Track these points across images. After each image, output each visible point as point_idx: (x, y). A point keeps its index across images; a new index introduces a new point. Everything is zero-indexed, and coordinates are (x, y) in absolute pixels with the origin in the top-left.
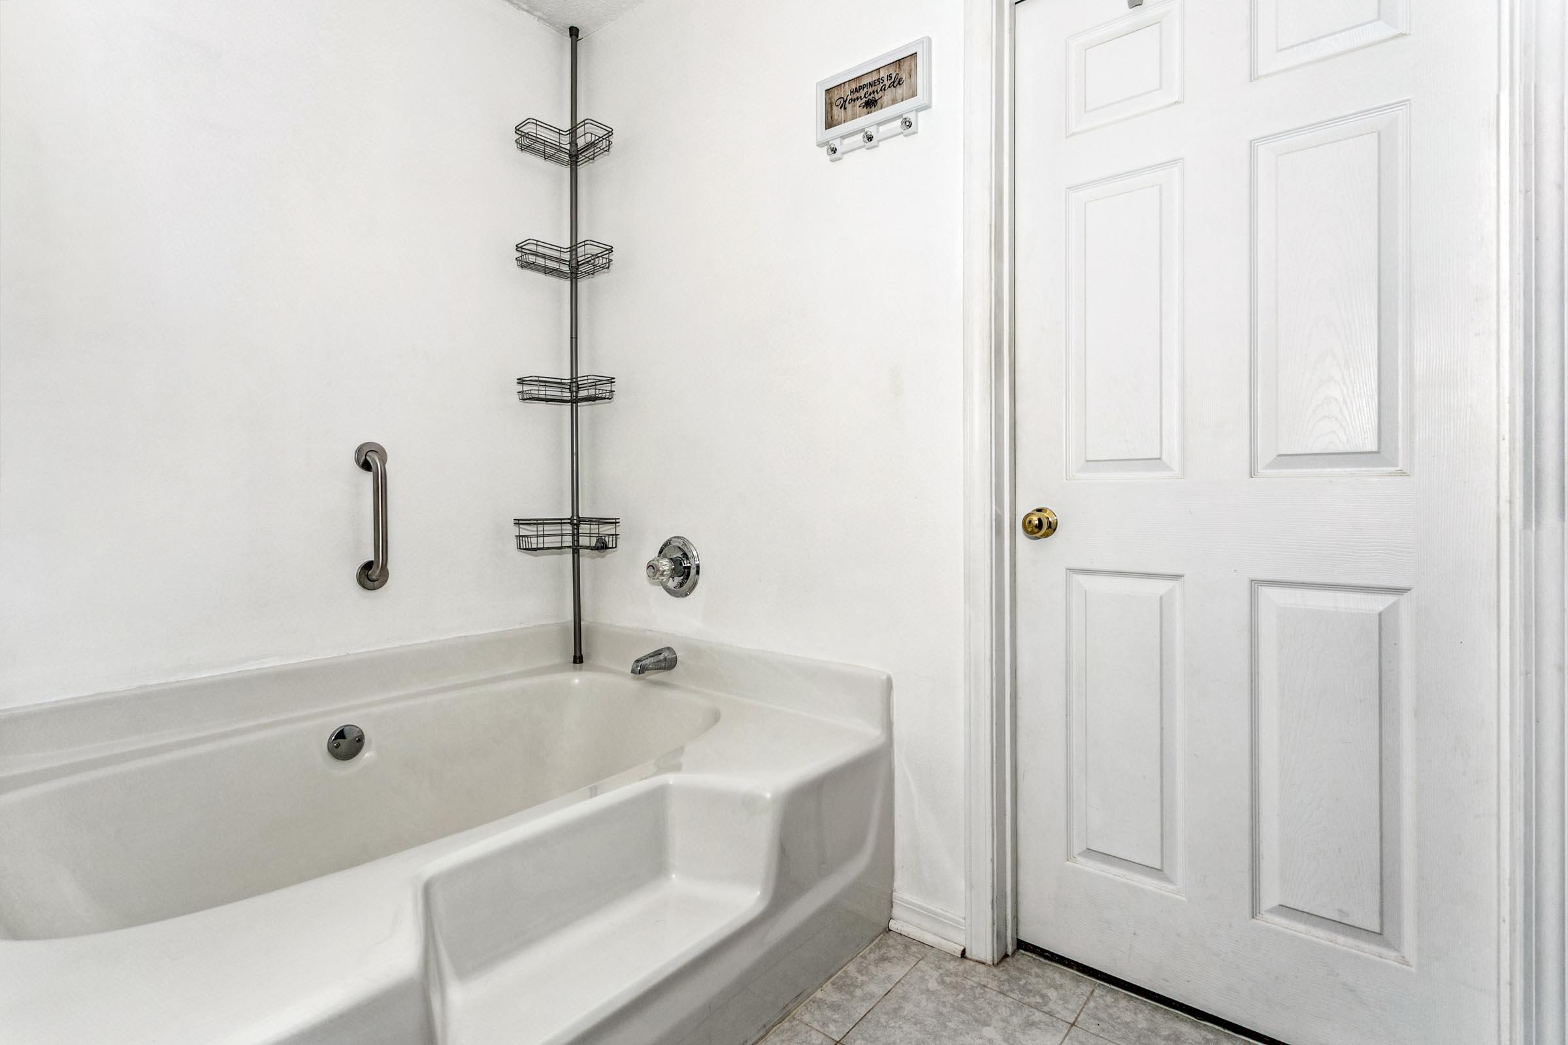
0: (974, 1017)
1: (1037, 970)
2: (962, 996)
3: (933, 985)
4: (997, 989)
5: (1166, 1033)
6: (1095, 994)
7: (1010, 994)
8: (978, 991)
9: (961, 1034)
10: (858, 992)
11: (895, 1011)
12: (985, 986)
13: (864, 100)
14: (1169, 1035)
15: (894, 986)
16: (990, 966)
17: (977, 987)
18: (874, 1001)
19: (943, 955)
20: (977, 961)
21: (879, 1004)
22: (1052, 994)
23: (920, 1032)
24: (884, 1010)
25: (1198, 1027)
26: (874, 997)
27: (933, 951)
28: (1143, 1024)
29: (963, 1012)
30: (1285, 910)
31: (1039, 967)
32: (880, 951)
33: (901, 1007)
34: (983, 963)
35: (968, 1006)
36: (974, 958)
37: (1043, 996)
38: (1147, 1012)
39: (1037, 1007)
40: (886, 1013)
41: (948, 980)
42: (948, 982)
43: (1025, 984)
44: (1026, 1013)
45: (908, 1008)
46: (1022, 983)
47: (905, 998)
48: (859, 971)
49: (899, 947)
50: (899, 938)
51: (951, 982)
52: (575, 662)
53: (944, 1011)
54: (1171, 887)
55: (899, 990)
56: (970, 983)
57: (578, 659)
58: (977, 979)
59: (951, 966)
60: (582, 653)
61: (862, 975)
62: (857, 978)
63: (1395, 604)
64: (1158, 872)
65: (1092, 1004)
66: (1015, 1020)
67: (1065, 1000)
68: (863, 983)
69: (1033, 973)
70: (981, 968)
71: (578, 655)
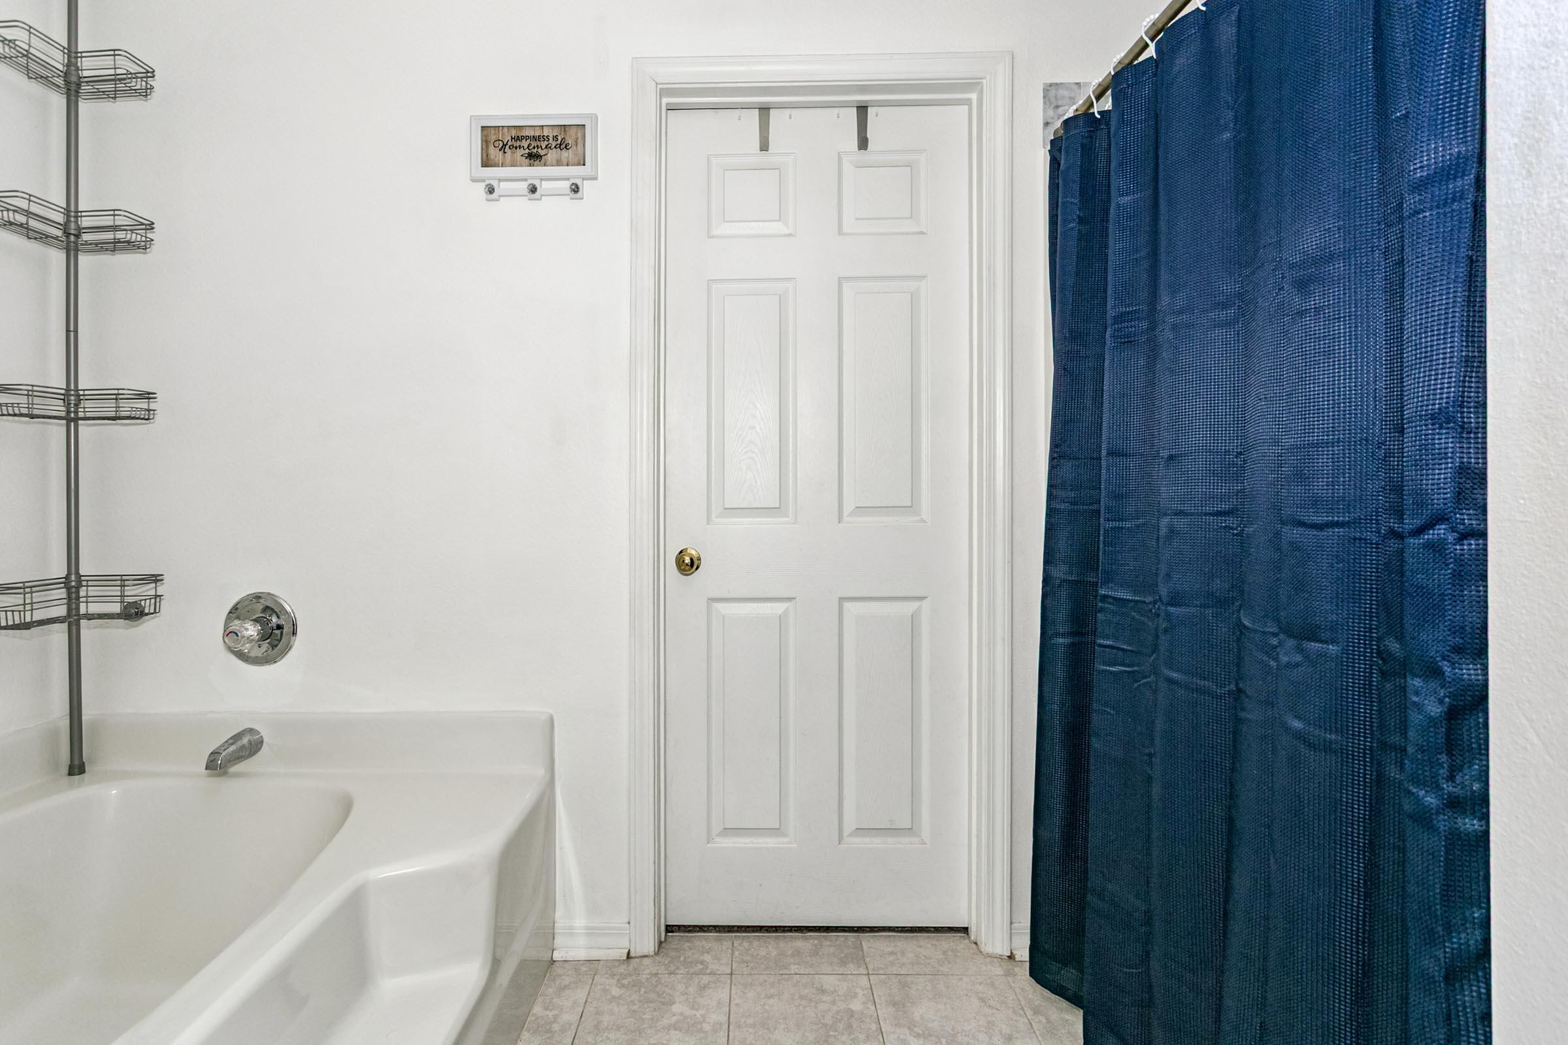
0: (660, 1002)
1: (687, 944)
2: (643, 990)
3: (615, 991)
4: (667, 972)
5: (790, 952)
6: (735, 945)
7: (677, 971)
8: (654, 980)
9: (658, 1019)
10: (556, 1027)
11: (596, 1027)
12: (657, 974)
13: (527, 151)
14: (793, 952)
15: (584, 1007)
16: (652, 956)
17: (651, 978)
18: (574, 1027)
19: (612, 964)
20: (641, 957)
21: (580, 1027)
22: (707, 958)
23: (626, 1034)
24: (586, 1031)
25: (806, 939)
26: (571, 1024)
27: (601, 962)
28: (774, 953)
29: (651, 1002)
30: (860, 831)
31: (688, 942)
32: (555, 983)
33: (600, 1022)
34: (646, 956)
35: (652, 996)
36: (638, 955)
37: (702, 963)
38: (773, 943)
39: (701, 973)
40: (589, 1033)
41: (625, 982)
42: (627, 983)
43: (685, 959)
44: (696, 981)
45: (605, 1019)
46: (682, 959)
47: (599, 1013)
48: (546, 1009)
49: (570, 972)
50: (567, 965)
51: (629, 983)
52: (71, 773)
53: (635, 1008)
54: (786, 840)
55: (590, 1008)
56: (645, 976)
57: (77, 768)
58: (648, 971)
59: (622, 969)
60: (84, 760)
61: (551, 1010)
62: (547, 1016)
63: (920, 606)
64: (776, 831)
65: (737, 953)
66: (691, 990)
67: (717, 958)
68: (556, 1017)
69: (687, 949)
70: (646, 961)
71: (76, 762)
